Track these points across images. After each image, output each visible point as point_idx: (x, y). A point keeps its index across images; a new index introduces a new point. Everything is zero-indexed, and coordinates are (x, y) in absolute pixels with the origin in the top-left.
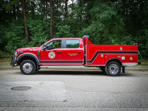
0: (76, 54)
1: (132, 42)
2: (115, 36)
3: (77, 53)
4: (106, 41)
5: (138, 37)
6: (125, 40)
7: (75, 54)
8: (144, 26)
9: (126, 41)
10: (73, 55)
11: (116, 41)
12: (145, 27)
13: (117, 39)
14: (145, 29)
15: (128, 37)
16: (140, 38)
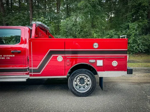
0: (12, 56)
1: (115, 36)
2: (98, 30)
3: (13, 53)
4: (88, 36)
5: (121, 32)
6: (108, 34)
7: (9, 57)
8: (128, 19)
9: (109, 36)
10: (6, 57)
11: (99, 36)
12: (129, 21)
13: (99, 34)
14: (129, 22)
15: (111, 31)
16: (124, 32)
